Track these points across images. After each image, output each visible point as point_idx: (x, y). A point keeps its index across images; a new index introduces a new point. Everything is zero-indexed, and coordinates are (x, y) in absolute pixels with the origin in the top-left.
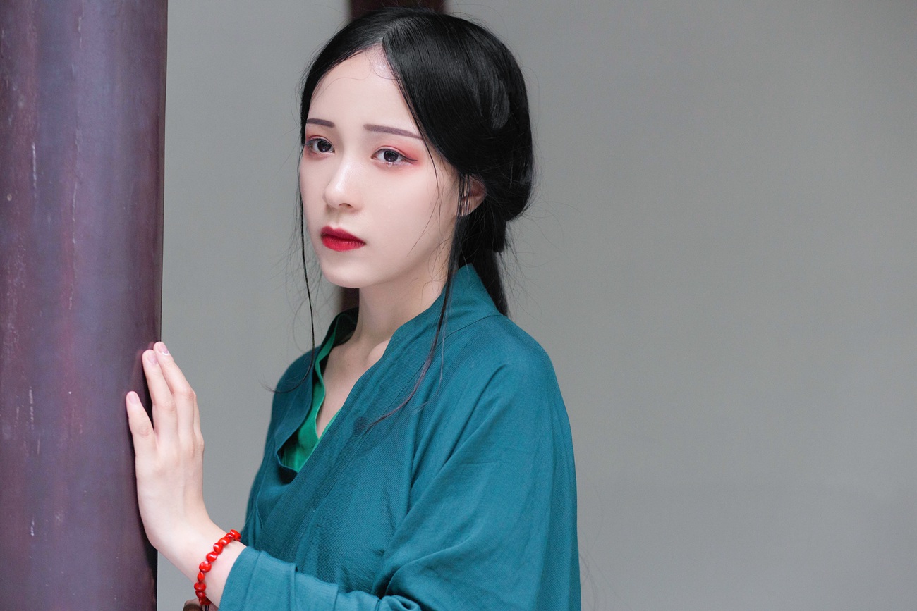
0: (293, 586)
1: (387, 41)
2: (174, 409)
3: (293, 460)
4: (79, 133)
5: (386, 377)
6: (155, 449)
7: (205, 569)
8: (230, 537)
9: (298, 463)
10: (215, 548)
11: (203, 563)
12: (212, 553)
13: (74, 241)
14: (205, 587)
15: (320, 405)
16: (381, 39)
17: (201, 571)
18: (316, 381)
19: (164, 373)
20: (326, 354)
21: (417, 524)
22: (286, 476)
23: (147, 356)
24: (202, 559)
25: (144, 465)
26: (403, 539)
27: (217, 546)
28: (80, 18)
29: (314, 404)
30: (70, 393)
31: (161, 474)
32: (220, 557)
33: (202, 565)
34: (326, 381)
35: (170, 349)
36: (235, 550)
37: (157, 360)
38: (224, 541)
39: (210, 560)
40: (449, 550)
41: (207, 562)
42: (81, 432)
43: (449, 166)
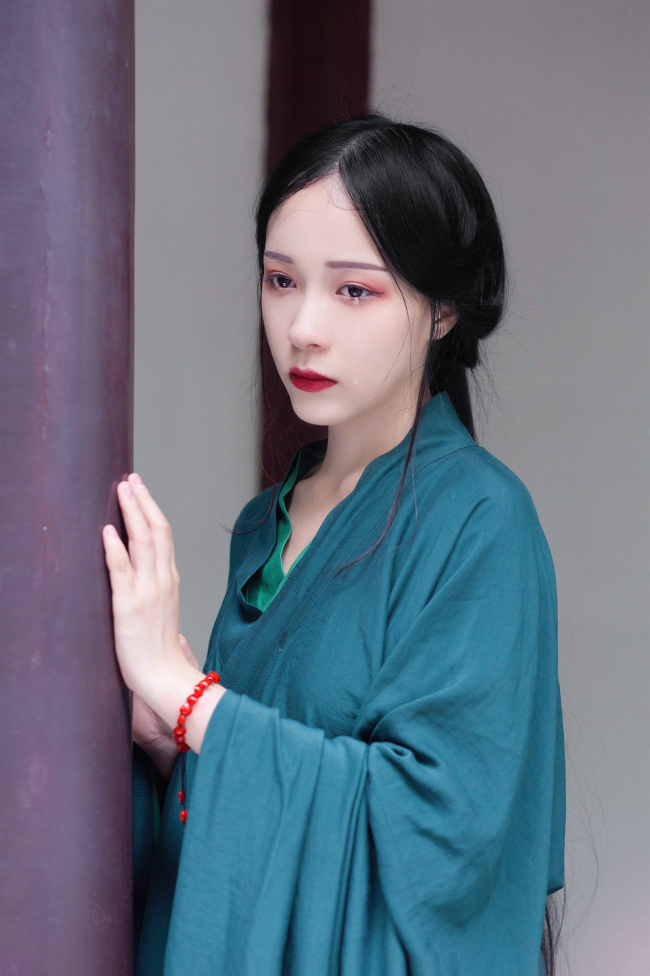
0: (278, 730)
1: (344, 166)
2: (152, 544)
3: (256, 598)
4: (50, 254)
5: (359, 510)
6: (133, 585)
7: (185, 713)
8: (210, 680)
9: (262, 601)
10: (196, 691)
11: (183, 706)
12: (193, 695)
13: (47, 368)
14: (184, 732)
15: (286, 540)
16: (337, 164)
17: (182, 714)
18: (281, 517)
19: (140, 506)
20: (289, 489)
21: (401, 664)
22: (249, 614)
23: (123, 489)
24: (183, 702)
25: (122, 603)
26: (387, 681)
27: (198, 688)
28: (49, 133)
29: (279, 541)
30: (45, 528)
31: (139, 612)
32: (201, 700)
33: (183, 708)
34: (292, 517)
35: (145, 482)
36: (216, 693)
37: (133, 493)
38: (205, 683)
39: (191, 702)
40: (440, 693)
41: (187, 705)
42: (57, 569)
43: (419, 296)
